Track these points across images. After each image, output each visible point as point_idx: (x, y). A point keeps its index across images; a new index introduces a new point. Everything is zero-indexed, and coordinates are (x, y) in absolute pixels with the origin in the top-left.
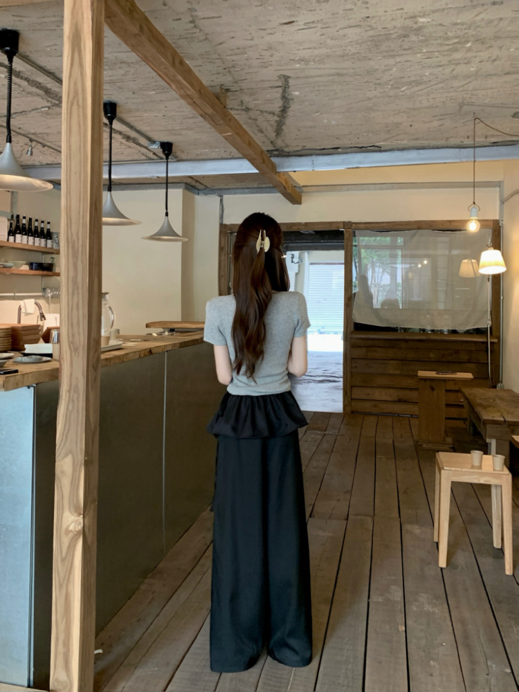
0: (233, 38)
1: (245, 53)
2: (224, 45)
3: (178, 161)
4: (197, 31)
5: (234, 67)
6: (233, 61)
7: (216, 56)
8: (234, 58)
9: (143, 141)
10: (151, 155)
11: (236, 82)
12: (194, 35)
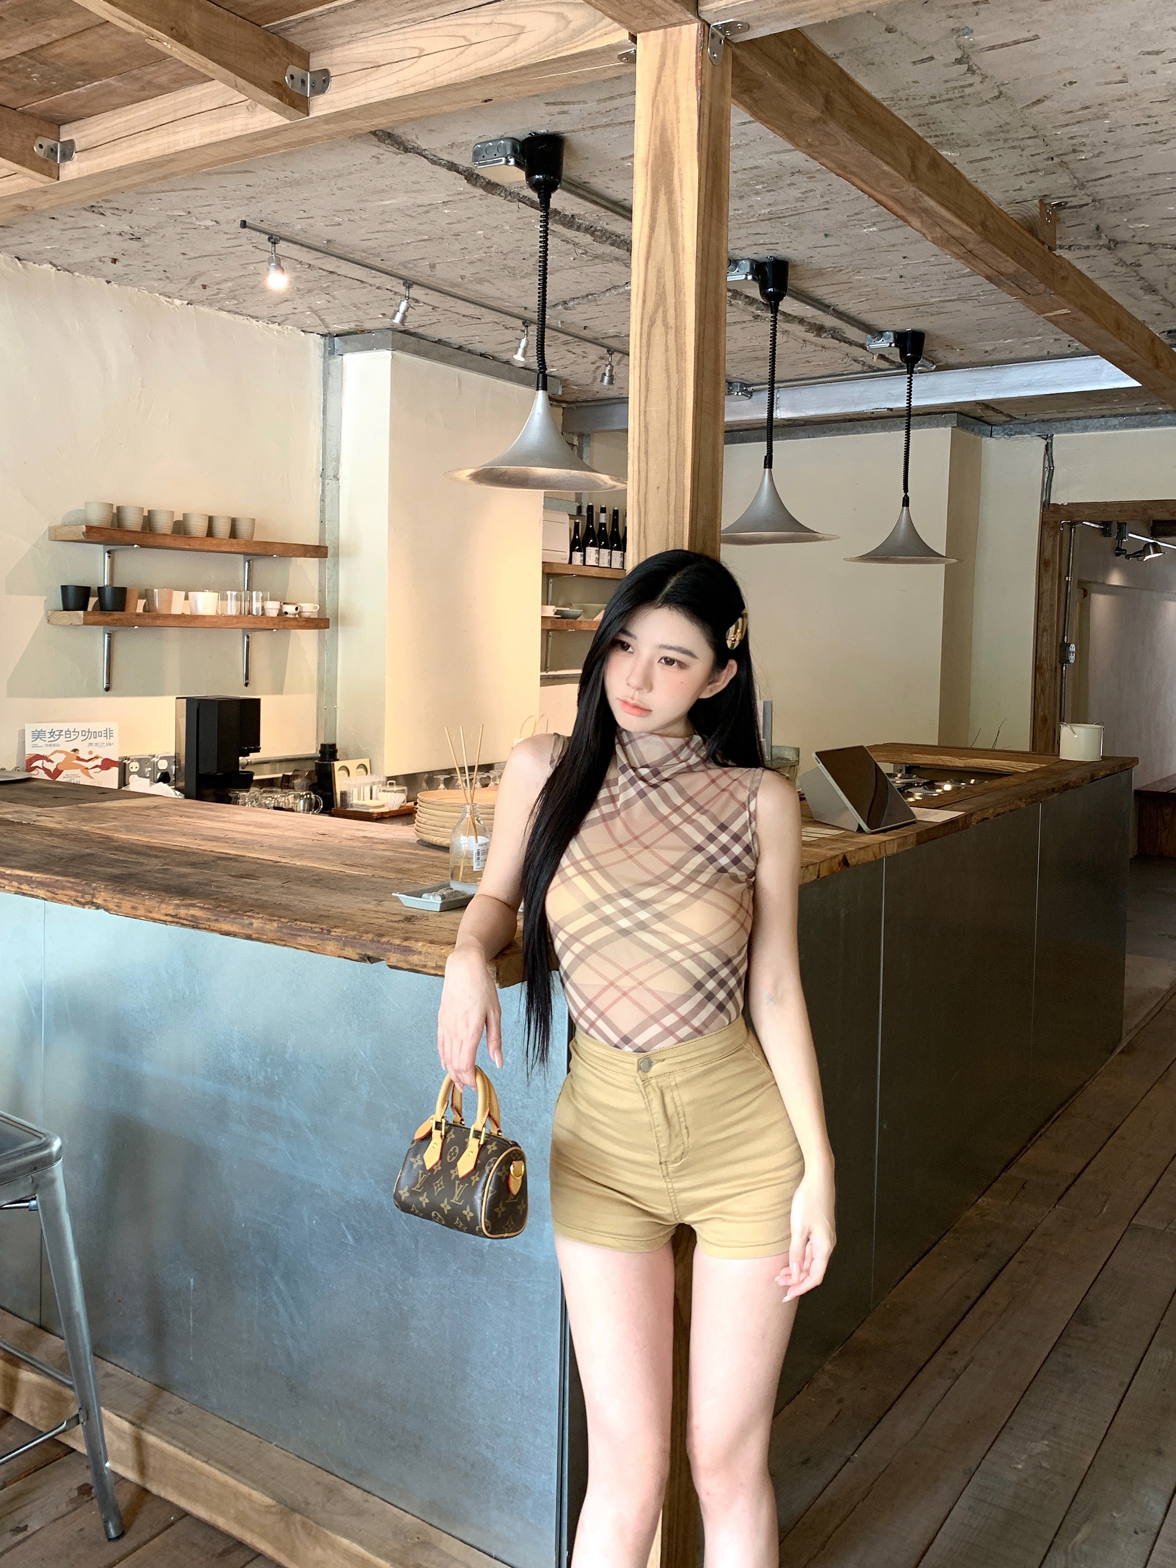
0: (1071, 83)
1: (1106, 116)
2: (1047, 103)
3: (939, 369)
4: (977, 79)
5: (1074, 151)
6: (1072, 138)
7: (1028, 131)
8: (1075, 129)
9: (853, 333)
10: (875, 361)
11: (1082, 186)
12: (968, 91)
